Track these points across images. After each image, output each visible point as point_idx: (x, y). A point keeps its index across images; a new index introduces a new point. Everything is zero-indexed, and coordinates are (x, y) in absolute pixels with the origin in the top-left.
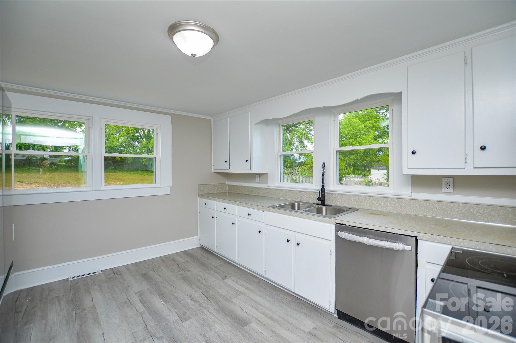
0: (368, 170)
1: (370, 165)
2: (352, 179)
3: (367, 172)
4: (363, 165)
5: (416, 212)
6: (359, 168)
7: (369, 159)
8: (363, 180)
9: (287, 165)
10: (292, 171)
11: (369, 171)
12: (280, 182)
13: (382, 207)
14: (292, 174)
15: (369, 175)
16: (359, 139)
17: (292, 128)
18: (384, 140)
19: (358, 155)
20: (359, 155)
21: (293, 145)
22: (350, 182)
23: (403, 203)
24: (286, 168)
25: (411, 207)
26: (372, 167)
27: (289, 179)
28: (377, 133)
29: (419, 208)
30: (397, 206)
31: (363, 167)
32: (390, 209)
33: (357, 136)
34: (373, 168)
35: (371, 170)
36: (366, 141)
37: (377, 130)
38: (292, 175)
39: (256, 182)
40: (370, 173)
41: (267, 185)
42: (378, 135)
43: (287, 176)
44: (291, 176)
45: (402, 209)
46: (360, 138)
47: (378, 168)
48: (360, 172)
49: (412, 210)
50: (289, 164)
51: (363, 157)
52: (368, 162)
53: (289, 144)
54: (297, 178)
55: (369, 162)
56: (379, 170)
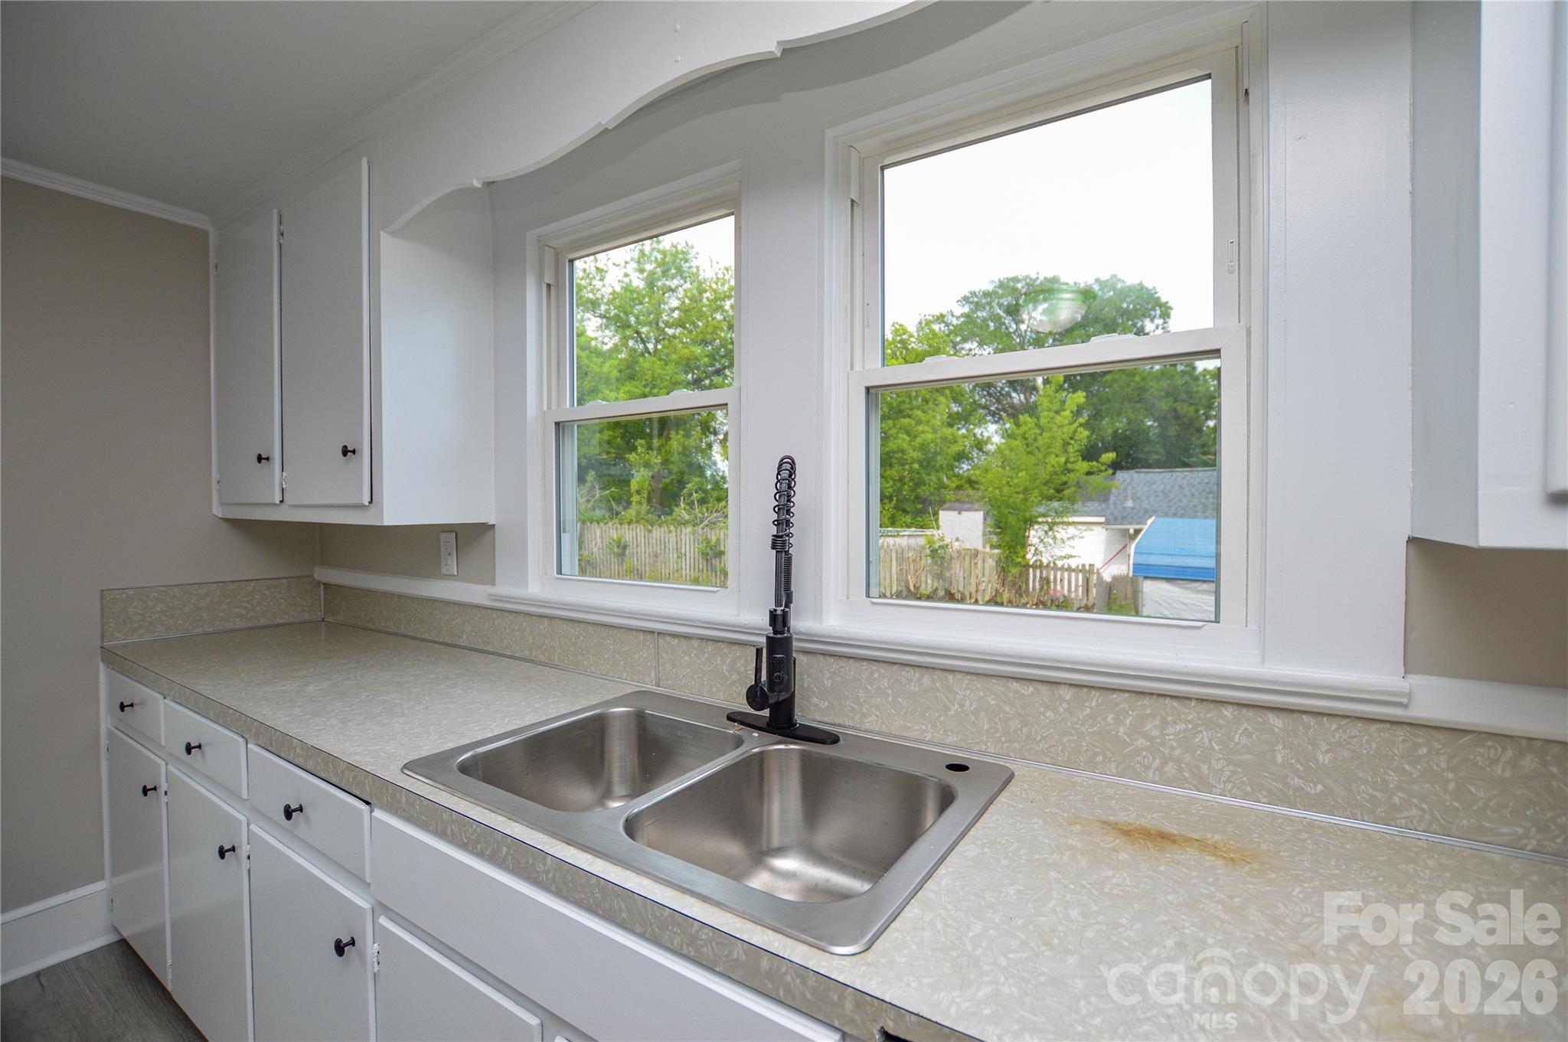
0: (931, 511)
1: (937, 499)
2: (890, 540)
3: (929, 519)
4: (917, 497)
5: (1428, 817)
6: (908, 506)
7: (936, 480)
8: (921, 541)
9: (691, 495)
10: (703, 514)
11: (936, 514)
12: (560, 572)
13: (1165, 762)
14: (706, 522)
15: (933, 528)
16: (906, 421)
17: (711, 381)
18: (972, 427)
19: (903, 469)
20: (907, 467)
21: (715, 433)
22: (885, 551)
23: (1324, 747)
24: (688, 504)
25: (1393, 777)
26: (941, 503)
27: (696, 540)
28: (955, 408)
29: (1451, 786)
30: (1279, 759)
31: (919, 503)
32: (1228, 780)
33: (901, 413)
34: (944, 506)
35: (941, 512)
36: (926, 428)
37: (955, 400)
38: (703, 529)
39: (444, 571)
40: (937, 520)
41: (491, 589)
42: (957, 413)
43: (689, 529)
44: (700, 531)
45: (1320, 787)
46: (909, 416)
47: (960, 506)
48: (908, 519)
49: (1396, 800)
50: (696, 492)
51: (918, 473)
52: (932, 490)
53: (701, 429)
54: (722, 536)
55: (935, 489)
56: (960, 513)
